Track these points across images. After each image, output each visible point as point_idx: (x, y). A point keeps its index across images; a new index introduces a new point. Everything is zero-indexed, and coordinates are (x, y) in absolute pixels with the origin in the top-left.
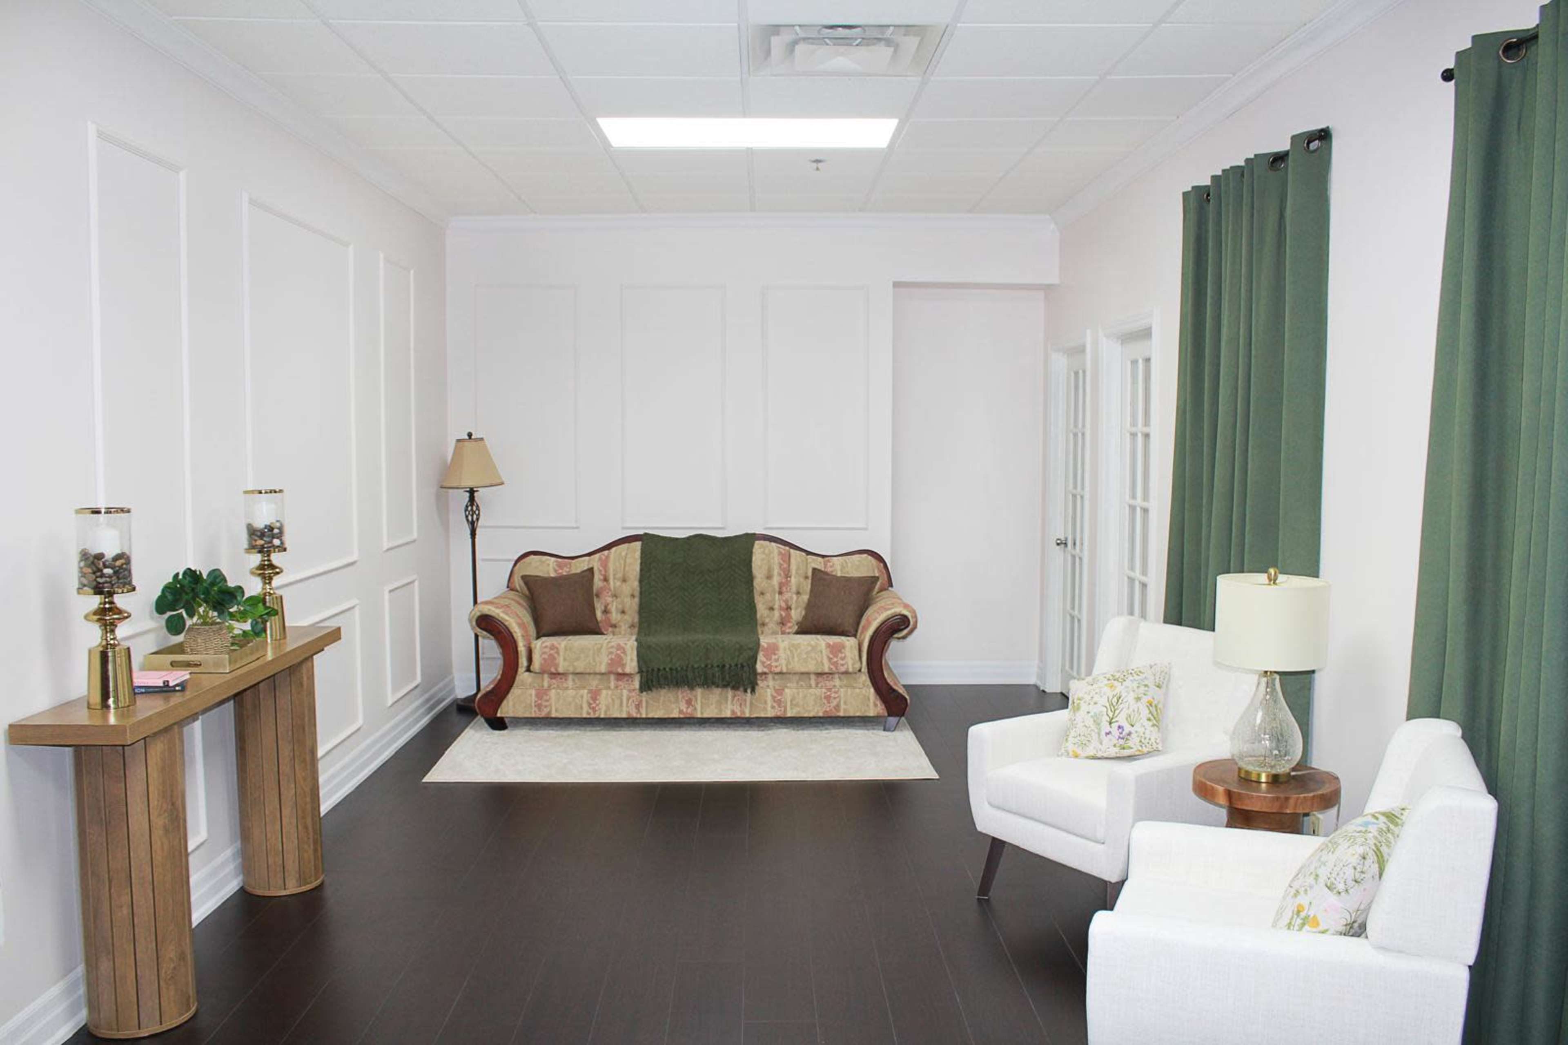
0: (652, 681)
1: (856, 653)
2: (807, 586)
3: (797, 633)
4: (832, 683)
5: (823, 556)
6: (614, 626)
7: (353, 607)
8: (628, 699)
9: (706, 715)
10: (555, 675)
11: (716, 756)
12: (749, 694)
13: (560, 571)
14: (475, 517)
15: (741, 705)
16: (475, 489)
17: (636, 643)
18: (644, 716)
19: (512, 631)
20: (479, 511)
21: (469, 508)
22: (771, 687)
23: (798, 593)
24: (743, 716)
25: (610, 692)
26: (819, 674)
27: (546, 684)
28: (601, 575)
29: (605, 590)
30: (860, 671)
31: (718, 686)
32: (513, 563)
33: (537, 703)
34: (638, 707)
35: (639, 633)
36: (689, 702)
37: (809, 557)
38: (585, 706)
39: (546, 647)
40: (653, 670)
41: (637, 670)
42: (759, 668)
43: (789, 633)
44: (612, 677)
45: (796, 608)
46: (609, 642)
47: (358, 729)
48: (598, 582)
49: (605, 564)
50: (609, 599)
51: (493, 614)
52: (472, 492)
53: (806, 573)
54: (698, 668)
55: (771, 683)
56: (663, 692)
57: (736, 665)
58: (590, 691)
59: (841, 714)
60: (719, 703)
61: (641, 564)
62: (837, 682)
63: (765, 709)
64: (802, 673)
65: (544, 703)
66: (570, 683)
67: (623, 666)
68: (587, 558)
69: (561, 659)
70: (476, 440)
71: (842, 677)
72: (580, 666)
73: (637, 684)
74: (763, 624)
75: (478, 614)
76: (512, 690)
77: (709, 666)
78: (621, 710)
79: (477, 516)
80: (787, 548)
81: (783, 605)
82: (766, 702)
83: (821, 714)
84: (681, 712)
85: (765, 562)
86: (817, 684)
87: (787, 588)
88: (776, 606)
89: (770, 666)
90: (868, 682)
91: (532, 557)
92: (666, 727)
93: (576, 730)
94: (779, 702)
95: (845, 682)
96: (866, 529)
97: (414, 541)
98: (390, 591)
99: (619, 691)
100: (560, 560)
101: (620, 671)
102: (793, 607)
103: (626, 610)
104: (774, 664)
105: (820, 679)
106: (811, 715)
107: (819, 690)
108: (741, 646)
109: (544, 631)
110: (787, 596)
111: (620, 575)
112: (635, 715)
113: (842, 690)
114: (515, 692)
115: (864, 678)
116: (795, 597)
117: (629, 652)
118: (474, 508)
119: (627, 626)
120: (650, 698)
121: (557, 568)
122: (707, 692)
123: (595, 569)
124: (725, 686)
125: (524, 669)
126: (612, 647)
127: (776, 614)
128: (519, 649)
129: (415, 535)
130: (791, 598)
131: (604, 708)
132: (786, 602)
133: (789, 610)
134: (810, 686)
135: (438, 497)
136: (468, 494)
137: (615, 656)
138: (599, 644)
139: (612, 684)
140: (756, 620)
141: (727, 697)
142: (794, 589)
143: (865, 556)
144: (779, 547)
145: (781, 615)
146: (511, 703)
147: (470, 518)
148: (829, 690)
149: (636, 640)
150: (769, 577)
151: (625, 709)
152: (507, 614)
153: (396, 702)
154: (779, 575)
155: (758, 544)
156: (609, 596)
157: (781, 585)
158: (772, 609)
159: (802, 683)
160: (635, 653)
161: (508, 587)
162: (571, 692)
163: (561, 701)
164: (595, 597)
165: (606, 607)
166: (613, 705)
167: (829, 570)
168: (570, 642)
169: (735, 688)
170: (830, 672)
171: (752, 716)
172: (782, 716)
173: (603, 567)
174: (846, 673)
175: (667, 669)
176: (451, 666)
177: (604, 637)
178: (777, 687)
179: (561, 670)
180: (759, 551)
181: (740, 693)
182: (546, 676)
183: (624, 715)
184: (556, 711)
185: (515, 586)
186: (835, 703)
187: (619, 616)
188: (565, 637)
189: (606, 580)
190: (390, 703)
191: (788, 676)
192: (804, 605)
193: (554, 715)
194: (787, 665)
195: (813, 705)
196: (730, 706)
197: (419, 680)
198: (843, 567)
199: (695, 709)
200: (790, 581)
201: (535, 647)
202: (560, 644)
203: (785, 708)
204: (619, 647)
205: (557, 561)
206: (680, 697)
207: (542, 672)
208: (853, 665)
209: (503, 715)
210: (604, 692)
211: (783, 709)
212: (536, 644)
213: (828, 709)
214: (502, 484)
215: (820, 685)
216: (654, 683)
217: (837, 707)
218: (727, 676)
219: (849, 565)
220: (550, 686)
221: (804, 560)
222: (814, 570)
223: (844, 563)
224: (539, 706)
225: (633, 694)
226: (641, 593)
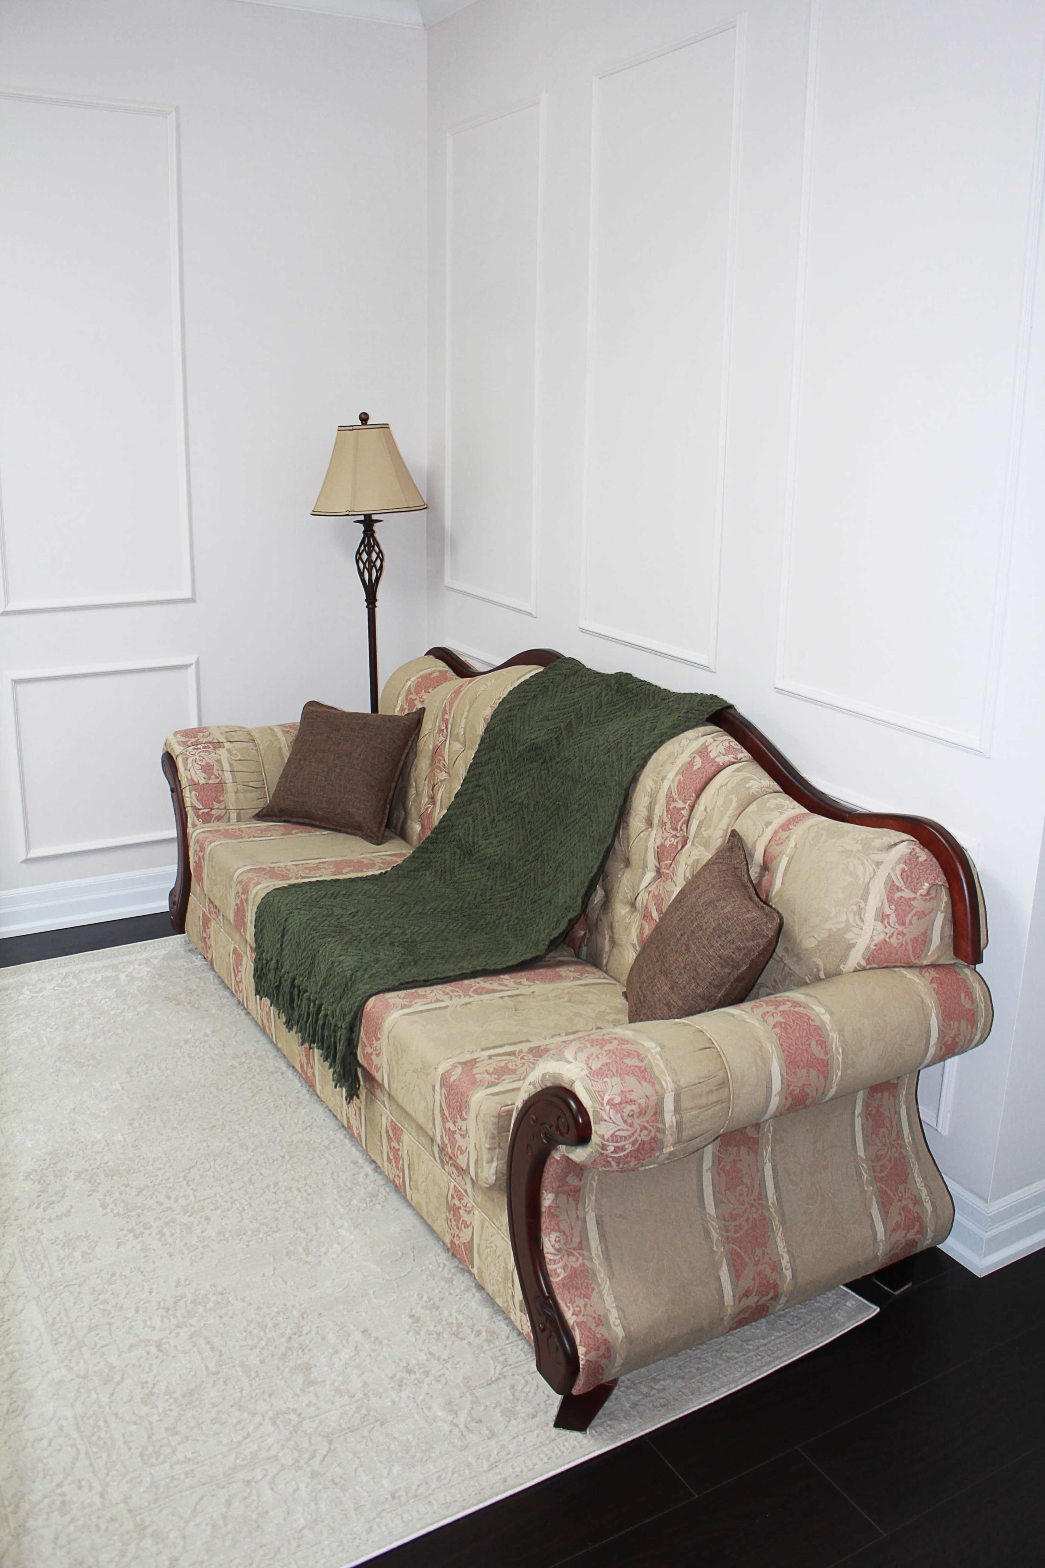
9: (324, 1099)
14: (375, 571)
15: (356, 1116)
16: (374, 517)
18: (274, 1040)
19: (183, 793)
20: (382, 561)
21: (365, 556)
22: (387, 1108)
24: (360, 1142)
25: (248, 967)
28: (443, 721)
29: (438, 755)
33: (203, 936)
36: (308, 1056)
38: (233, 974)
39: (198, 842)
41: (254, 942)
48: (436, 735)
49: (455, 699)
50: (439, 775)
52: (368, 522)
55: (386, 1100)
59: (476, 1274)
66: (221, 921)
69: (206, 872)
70: (376, 427)
72: (217, 898)
76: (190, 897)
81: (651, 906)
82: (381, 1139)
87: (668, 867)
89: (369, 1059)
94: (396, 1156)
104: (374, 1059)
106: (436, 1230)
107: (446, 1180)
110: (662, 886)
111: (460, 731)
112: (268, 1031)
113: (477, 1214)
117: (250, 904)
118: (374, 554)
126: (241, 883)
128: (188, 830)
131: (244, 992)
132: (659, 900)
134: (435, 1160)
136: (361, 527)
137: (240, 902)
138: (234, 867)
145: (642, 931)
147: (366, 575)
148: (459, 1194)
150: (649, 824)
154: (663, 824)
156: (440, 769)
157: (660, 853)
159: (423, 1140)
160: (255, 909)
163: (217, 947)
165: (433, 789)
170: (445, 1151)
171: (370, 1154)
172: (402, 1190)
173: (450, 705)
174: (468, 1175)
178: (394, 1119)
183: (260, 1022)
186: (465, 1235)
194: (389, 1076)
195: (437, 1209)
200: (679, 850)
204: (245, 888)
212: (195, 831)
213: (456, 1241)
215: (446, 1168)
217: (469, 1251)
224: (205, 942)
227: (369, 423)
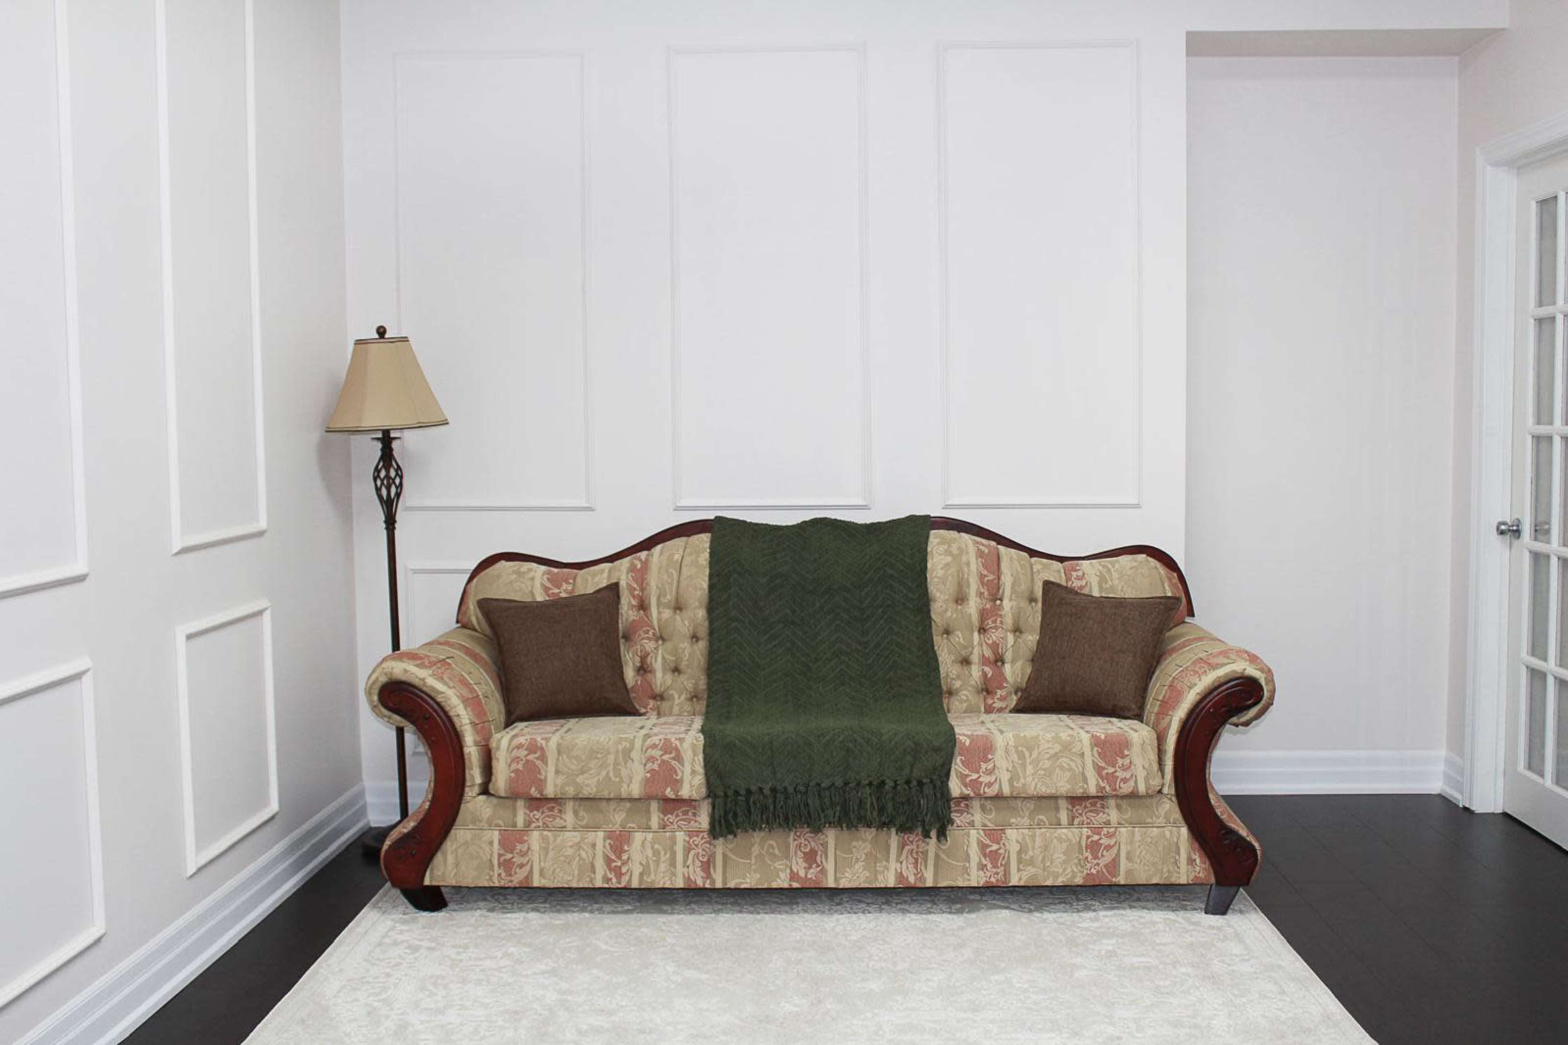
0: (735, 816)
1: (1153, 756)
2: (1034, 616)
3: (1018, 710)
4: (1101, 817)
5: (1061, 559)
6: (660, 697)
7: (77, 677)
8: (688, 850)
9: (844, 883)
10: (538, 802)
11: (874, 986)
12: (933, 841)
13: (556, 591)
14: (393, 490)
15: (916, 863)
16: (393, 435)
17: (701, 737)
18: (719, 885)
19: (452, 713)
20: (401, 478)
21: (383, 474)
22: (978, 823)
23: (1017, 630)
24: (920, 885)
25: (650, 836)
26: (1075, 800)
27: (520, 821)
28: (634, 597)
29: (642, 627)
30: (1160, 792)
31: (869, 826)
32: (468, 576)
33: (502, 859)
34: (707, 866)
35: (707, 716)
36: (810, 858)
37: (1034, 559)
38: (600, 864)
39: (519, 747)
40: (737, 793)
41: (704, 791)
42: (955, 787)
43: (1000, 710)
44: (654, 806)
45: (1013, 662)
46: (648, 736)
47: (98, 941)
48: (627, 611)
49: (641, 575)
50: (649, 646)
51: (416, 682)
52: (386, 440)
53: (1032, 592)
54: (829, 788)
55: (978, 817)
56: (757, 837)
57: (908, 782)
58: (610, 835)
59: (1121, 880)
60: (871, 860)
61: (711, 577)
62: (1113, 815)
63: (966, 871)
64: (1041, 798)
65: (518, 860)
66: (569, 818)
67: (676, 784)
68: (606, 566)
69: (551, 768)
70: (393, 340)
71: (1124, 803)
72: (590, 785)
73: (704, 820)
74: (950, 693)
75: (383, 679)
76: (453, 832)
77: (852, 785)
78: (674, 874)
79: (397, 487)
80: (993, 543)
81: (988, 653)
82: (967, 858)
83: (1079, 880)
84: (794, 876)
85: (952, 570)
86: (1071, 823)
87: (995, 622)
88: (975, 658)
89: (975, 784)
90: (1177, 815)
91: (503, 563)
92: (764, 903)
93: (583, 910)
94: (994, 857)
95: (1127, 816)
96: (1137, 506)
97: (261, 534)
98: (190, 637)
99: (668, 834)
100: (555, 570)
101: (669, 793)
102: (1008, 656)
103: (683, 665)
104: (985, 779)
105: (1079, 809)
106: (1059, 882)
107: (1077, 831)
108: (917, 744)
109: (518, 712)
110: (994, 636)
111: (669, 597)
112: (700, 883)
113: (1123, 830)
114: (459, 836)
115: (1169, 807)
116: (1011, 638)
117: (687, 755)
118: (393, 473)
119: (683, 697)
120: (731, 850)
121: (549, 585)
122: (846, 834)
123: (623, 584)
124: (884, 825)
125: (476, 790)
126: (654, 746)
127: (976, 671)
128: (466, 750)
129: (262, 524)
130: (1004, 638)
131: (637, 870)
132: (994, 646)
133: (999, 664)
134: (1058, 824)
135: (324, 451)
136: (379, 445)
137: (659, 766)
138: (626, 739)
139: (655, 821)
140: (940, 686)
141: (888, 848)
142: (1009, 621)
143: (1142, 557)
144: (977, 543)
145: (985, 675)
146: (451, 859)
147: (384, 492)
148: (1097, 831)
149: (703, 731)
150: (960, 599)
151: (680, 868)
152: (441, 679)
153: (205, 866)
154: (981, 595)
155: (936, 537)
156: (649, 639)
157: (983, 615)
158: (966, 662)
159: (1041, 817)
160: (701, 757)
161: (458, 622)
162: (572, 837)
163: (551, 854)
164: (622, 641)
165: (643, 659)
166: (657, 862)
167: (1076, 584)
168: (568, 737)
169: (903, 829)
170: (1100, 794)
171: (939, 885)
172: (1000, 884)
173: (636, 582)
174: (1133, 796)
175: (767, 791)
176: (359, 765)
177: (637, 720)
178: (991, 826)
179: (550, 792)
180: (942, 548)
181: (915, 837)
182: (520, 803)
183: (680, 884)
184: (542, 873)
185: (471, 621)
186: (1108, 857)
187: (669, 678)
188: (562, 721)
189: (643, 606)
190: (191, 870)
191: (1012, 803)
192: (1028, 655)
193: (536, 882)
194: (1011, 781)
195: (1064, 862)
196: (893, 865)
197: (274, 806)
198: (1102, 580)
199: (823, 872)
200: (1000, 607)
201: (498, 748)
202: (547, 740)
203: (1007, 866)
204: (667, 747)
205: (549, 573)
206: (793, 845)
207: (513, 796)
208: (1147, 779)
209: (435, 883)
210: (638, 837)
211: (1001, 870)
212: (499, 741)
213: (1094, 871)
214: (445, 423)
215: (1076, 821)
216: (740, 819)
217: (1113, 866)
218: (890, 805)
219: (1115, 575)
220: (528, 823)
221: (1028, 566)
222: (1047, 584)
223: (1104, 571)
224: (507, 865)
225: (697, 840)
226: (711, 633)
227: (387, 336)
